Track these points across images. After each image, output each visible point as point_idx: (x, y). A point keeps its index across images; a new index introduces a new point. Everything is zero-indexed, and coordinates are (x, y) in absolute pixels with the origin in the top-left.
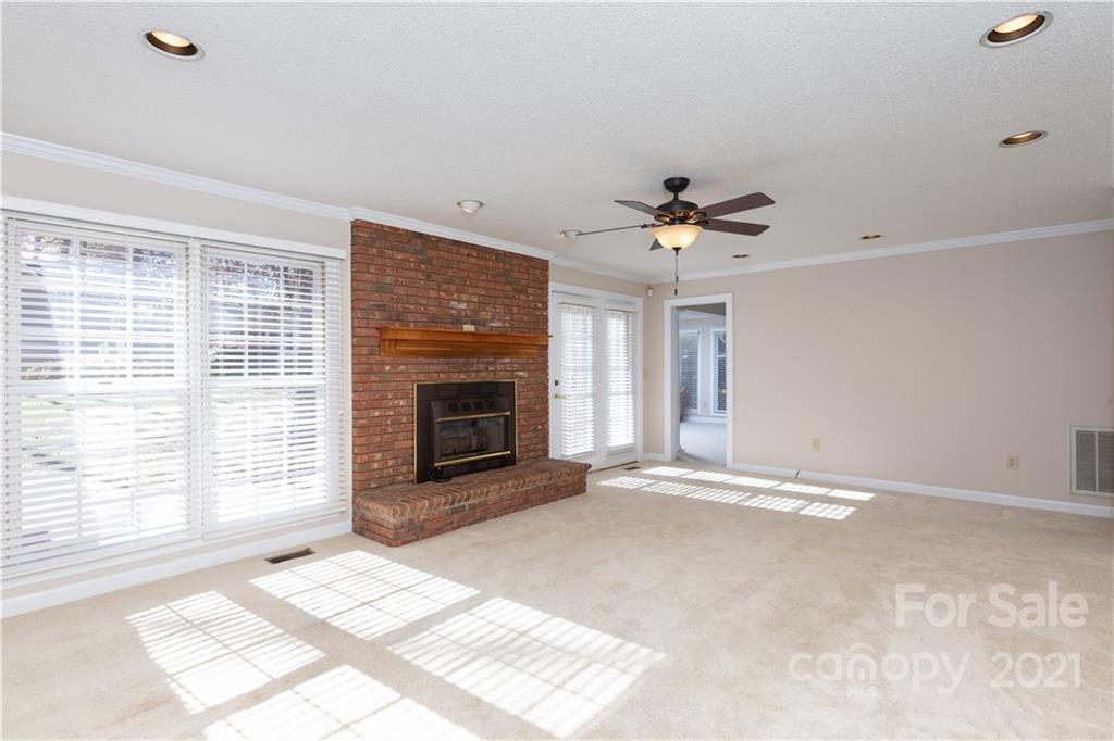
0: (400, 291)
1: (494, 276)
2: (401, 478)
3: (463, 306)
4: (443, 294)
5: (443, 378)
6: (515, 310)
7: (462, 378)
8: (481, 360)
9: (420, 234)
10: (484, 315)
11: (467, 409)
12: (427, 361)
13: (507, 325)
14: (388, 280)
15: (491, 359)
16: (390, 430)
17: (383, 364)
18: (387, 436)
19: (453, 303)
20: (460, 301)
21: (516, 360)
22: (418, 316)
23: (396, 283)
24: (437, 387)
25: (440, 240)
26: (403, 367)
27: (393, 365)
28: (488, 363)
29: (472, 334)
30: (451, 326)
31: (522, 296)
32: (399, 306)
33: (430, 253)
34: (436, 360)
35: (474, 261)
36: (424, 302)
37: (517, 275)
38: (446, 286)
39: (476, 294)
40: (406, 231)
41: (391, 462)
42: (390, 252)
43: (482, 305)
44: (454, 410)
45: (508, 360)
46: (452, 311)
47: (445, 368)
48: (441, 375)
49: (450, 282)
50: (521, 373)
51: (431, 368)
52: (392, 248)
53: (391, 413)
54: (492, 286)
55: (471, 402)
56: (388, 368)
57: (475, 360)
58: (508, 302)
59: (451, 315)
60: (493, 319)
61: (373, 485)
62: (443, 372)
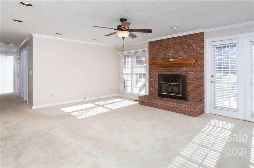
0: (156, 54)
1: (180, 44)
2: (156, 94)
3: (170, 54)
4: (165, 52)
5: (165, 73)
6: (188, 52)
7: (170, 73)
8: (175, 68)
9: (160, 40)
10: (177, 56)
11: (169, 81)
12: (161, 69)
13: (184, 57)
14: (154, 52)
15: (179, 68)
16: (154, 83)
17: (153, 69)
18: (153, 84)
19: (168, 54)
20: (170, 53)
21: (187, 68)
22: (159, 59)
23: (155, 52)
24: (163, 75)
25: (164, 40)
26: (156, 70)
27: (155, 70)
28: (178, 69)
29: (173, 61)
30: (167, 60)
31: (190, 48)
32: (156, 57)
33: (162, 43)
34: (163, 69)
35: (173, 42)
36: (161, 55)
37: (188, 41)
38: (166, 50)
39: (174, 50)
40: (157, 40)
41: (154, 90)
42: (154, 46)
43: (176, 53)
44: (165, 81)
45: (184, 68)
46: (167, 56)
47: (166, 70)
48: (165, 72)
49: (167, 49)
50: (191, 72)
51: (163, 70)
52: (154, 45)
53: (154, 80)
54: (180, 47)
55: (171, 79)
56: (153, 70)
57: (174, 68)
58: (185, 50)
59: (167, 57)
60: (180, 56)
61: (151, 94)
62: (165, 71)
